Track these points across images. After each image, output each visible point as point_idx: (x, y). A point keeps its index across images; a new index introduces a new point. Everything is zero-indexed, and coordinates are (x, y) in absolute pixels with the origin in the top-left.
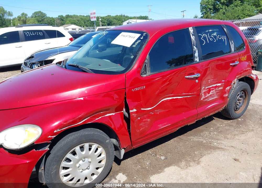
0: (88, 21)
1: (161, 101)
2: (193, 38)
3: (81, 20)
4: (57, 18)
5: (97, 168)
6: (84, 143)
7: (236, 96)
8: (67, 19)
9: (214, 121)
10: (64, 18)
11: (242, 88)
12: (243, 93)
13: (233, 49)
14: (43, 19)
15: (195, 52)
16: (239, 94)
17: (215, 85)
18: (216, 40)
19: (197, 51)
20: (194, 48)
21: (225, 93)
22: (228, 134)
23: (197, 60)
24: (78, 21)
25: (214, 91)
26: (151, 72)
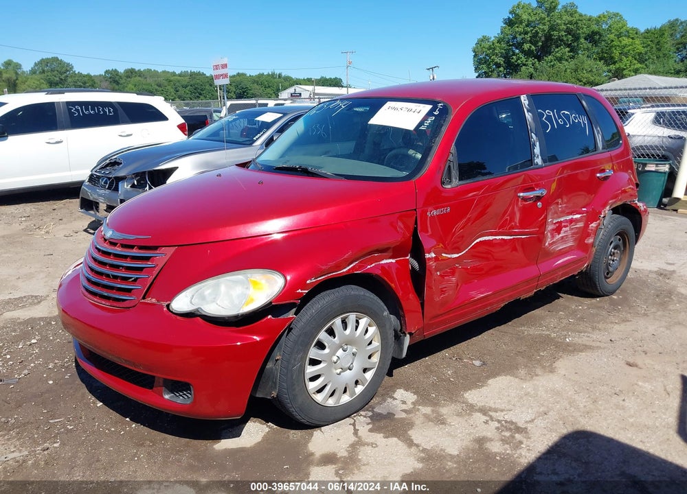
0: (186, 87)
1: (475, 242)
2: (528, 116)
3: (166, 83)
4: (100, 75)
5: (365, 370)
6: (348, 312)
7: (607, 244)
8: (129, 79)
9: (561, 300)
10: (121, 77)
11: (619, 229)
12: (620, 240)
13: (600, 145)
14: (63, 77)
15: (534, 145)
16: (612, 242)
17: (570, 217)
18: (570, 123)
19: (538, 144)
20: (532, 138)
21: (588, 235)
22: (599, 322)
23: (539, 161)
24: (159, 86)
25: (568, 228)
26: (459, 180)
